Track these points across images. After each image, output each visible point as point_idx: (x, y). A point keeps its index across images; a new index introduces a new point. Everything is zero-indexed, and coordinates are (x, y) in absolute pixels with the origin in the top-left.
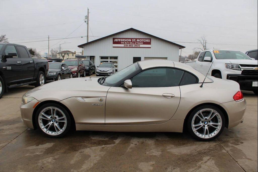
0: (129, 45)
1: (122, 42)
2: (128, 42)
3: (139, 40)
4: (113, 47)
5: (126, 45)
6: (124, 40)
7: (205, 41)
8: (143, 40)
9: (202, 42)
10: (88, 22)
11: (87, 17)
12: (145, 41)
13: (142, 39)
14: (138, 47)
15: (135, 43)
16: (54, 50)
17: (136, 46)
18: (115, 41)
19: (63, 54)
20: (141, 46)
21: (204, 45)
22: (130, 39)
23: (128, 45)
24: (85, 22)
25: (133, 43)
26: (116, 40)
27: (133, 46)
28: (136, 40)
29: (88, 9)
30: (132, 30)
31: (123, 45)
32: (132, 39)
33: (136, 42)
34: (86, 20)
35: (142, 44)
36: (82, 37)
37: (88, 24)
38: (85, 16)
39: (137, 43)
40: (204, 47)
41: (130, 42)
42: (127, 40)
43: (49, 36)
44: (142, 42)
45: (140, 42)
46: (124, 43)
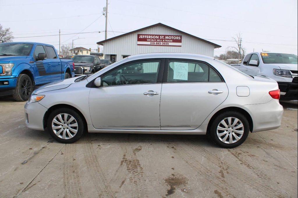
0: (156, 43)
1: (148, 39)
2: (155, 39)
3: (168, 37)
4: (138, 45)
5: (153, 42)
6: (151, 37)
7: (240, 39)
8: (172, 37)
9: (237, 40)
10: (106, 14)
11: (106, 9)
12: (175, 38)
13: (171, 36)
14: (167, 45)
15: (164, 41)
16: (65, 46)
17: (164, 44)
19: (76, 52)
20: (170, 44)
21: (240, 44)
22: (157, 35)
23: (155, 42)
24: (104, 14)
26: (141, 37)
27: (161, 44)
28: (164, 37)
30: (160, 25)
31: (149, 43)
32: (159, 36)
33: (164, 39)
34: (105, 12)
35: (171, 42)
36: (99, 32)
37: (106, 17)
38: (104, 8)
40: (238, 46)
41: (157, 39)
42: (154, 37)
43: (60, 30)
44: (171, 39)
45: (169, 39)
46: (150, 40)
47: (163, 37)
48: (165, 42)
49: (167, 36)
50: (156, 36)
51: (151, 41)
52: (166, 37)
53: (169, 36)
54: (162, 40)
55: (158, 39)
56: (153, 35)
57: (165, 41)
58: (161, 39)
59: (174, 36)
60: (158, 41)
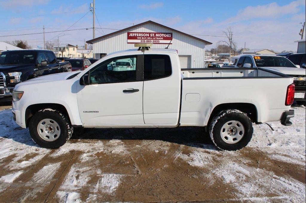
1: (138, 37)
4: (128, 43)
6: (141, 35)
7: (231, 33)
10: (94, 10)
11: (93, 5)
12: (165, 35)
13: (162, 33)
14: (158, 42)
16: (49, 43)
19: (62, 49)
21: (231, 38)
22: (148, 33)
23: (146, 40)
24: (91, 10)
25: (151, 38)
26: (131, 35)
27: (152, 42)
28: (155, 35)
30: (150, 23)
31: (139, 41)
34: (92, 8)
35: (161, 40)
36: (87, 29)
37: (94, 13)
40: (229, 40)
41: (148, 37)
42: (145, 35)
43: (44, 26)
44: (162, 37)
45: (159, 37)
49: (157, 33)
51: (141, 39)
56: (143, 33)
57: (155, 39)
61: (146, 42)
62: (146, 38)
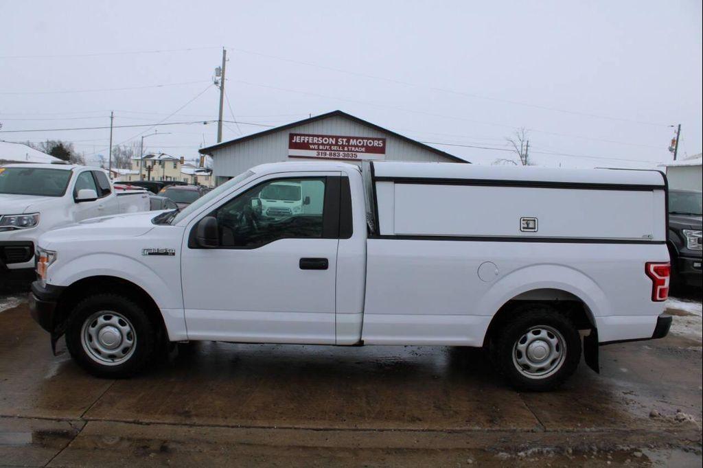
0: (330, 154)
1: (311, 144)
2: (328, 144)
3: (355, 140)
4: (290, 157)
5: (323, 152)
6: (318, 141)
7: (525, 143)
8: (365, 141)
9: (519, 143)
10: (222, 83)
11: (221, 72)
12: (370, 143)
13: (363, 138)
14: (354, 158)
15: (346, 149)
17: (348, 155)
18: (294, 141)
19: (149, 163)
20: (360, 156)
21: (524, 152)
22: (332, 137)
23: (328, 152)
24: (216, 83)
25: (340, 148)
26: (297, 139)
27: (341, 157)
28: (348, 142)
29: (225, 52)
30: (338, 115)
31: (314, 153)
32: (337, 138)
33: (348, 146)
34: (219, 79)
35: (362, 152)
36: (205, 123)
37: (222, 88)
38: (217, 69)
39: (350, 148)
40: (521, 157)
41: (332, 145)
42: (326, 141)
43: (112, 113)
44: (363, 146)
45: (357, 146)
46: (316, 147)
47: (345, 140)
48: (348, 151)
49: (353, 138)
50: (331, 139)
51: (318, 149)
52: (352, 142)
53: (357, 138)
54: (343, 148)
55: (334, 145)
56: (323, 137)
57: (348, 149)
58: (340, 146)
59: (368, 139)
60: (334, 150)
61: (328, 156)
62: (328, 147)
